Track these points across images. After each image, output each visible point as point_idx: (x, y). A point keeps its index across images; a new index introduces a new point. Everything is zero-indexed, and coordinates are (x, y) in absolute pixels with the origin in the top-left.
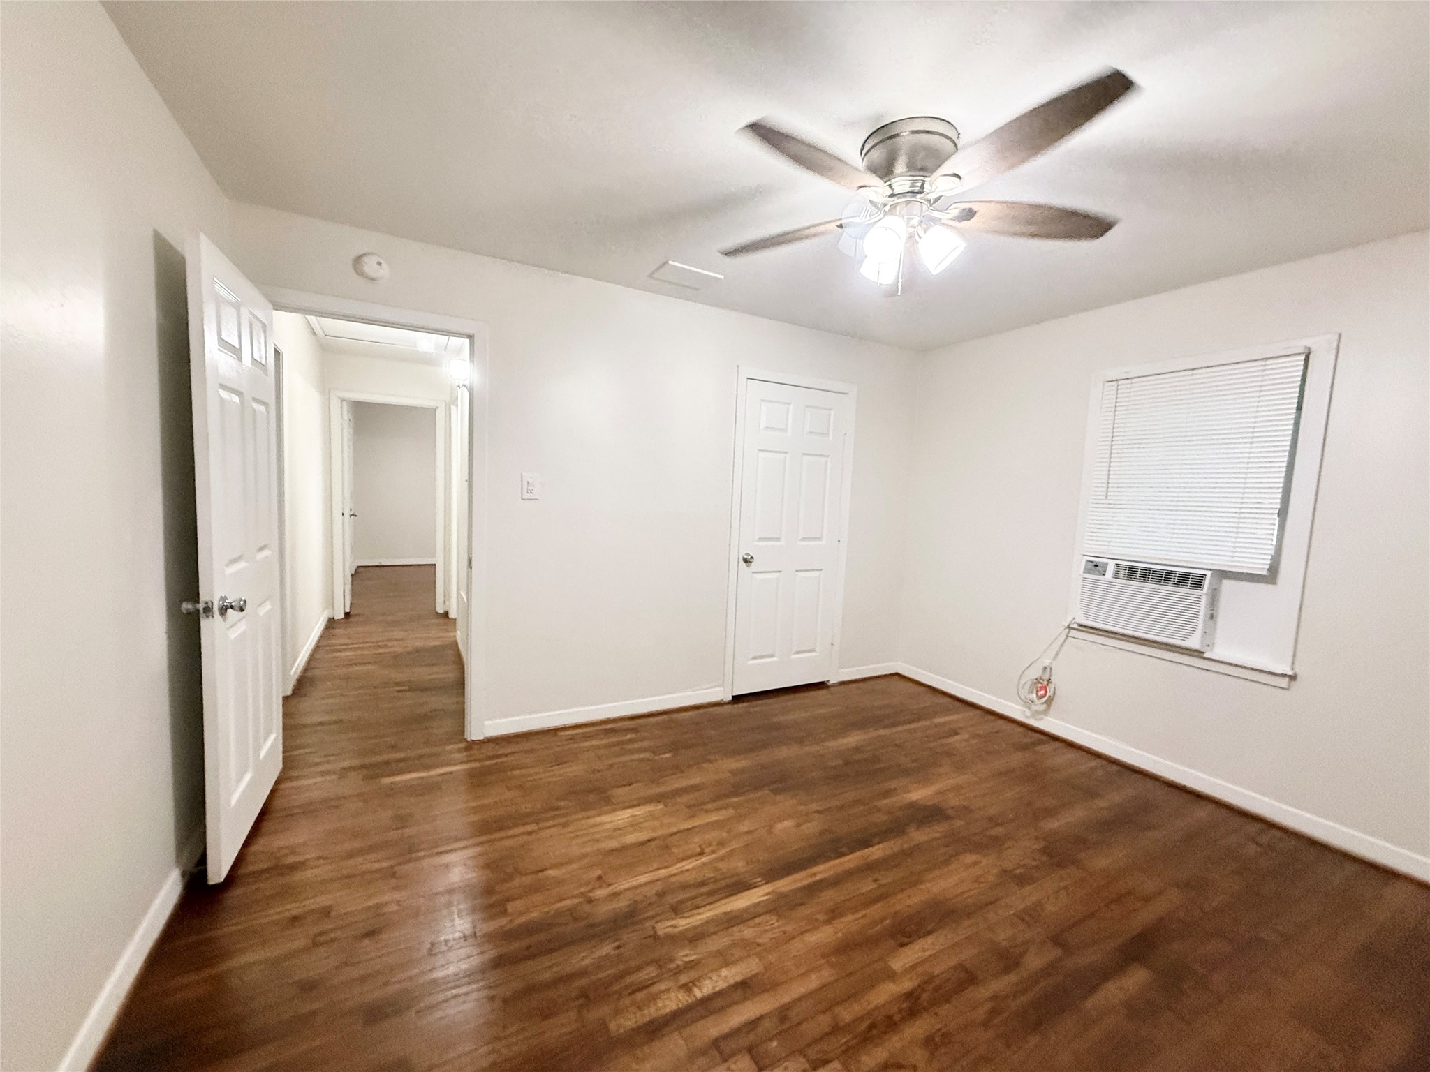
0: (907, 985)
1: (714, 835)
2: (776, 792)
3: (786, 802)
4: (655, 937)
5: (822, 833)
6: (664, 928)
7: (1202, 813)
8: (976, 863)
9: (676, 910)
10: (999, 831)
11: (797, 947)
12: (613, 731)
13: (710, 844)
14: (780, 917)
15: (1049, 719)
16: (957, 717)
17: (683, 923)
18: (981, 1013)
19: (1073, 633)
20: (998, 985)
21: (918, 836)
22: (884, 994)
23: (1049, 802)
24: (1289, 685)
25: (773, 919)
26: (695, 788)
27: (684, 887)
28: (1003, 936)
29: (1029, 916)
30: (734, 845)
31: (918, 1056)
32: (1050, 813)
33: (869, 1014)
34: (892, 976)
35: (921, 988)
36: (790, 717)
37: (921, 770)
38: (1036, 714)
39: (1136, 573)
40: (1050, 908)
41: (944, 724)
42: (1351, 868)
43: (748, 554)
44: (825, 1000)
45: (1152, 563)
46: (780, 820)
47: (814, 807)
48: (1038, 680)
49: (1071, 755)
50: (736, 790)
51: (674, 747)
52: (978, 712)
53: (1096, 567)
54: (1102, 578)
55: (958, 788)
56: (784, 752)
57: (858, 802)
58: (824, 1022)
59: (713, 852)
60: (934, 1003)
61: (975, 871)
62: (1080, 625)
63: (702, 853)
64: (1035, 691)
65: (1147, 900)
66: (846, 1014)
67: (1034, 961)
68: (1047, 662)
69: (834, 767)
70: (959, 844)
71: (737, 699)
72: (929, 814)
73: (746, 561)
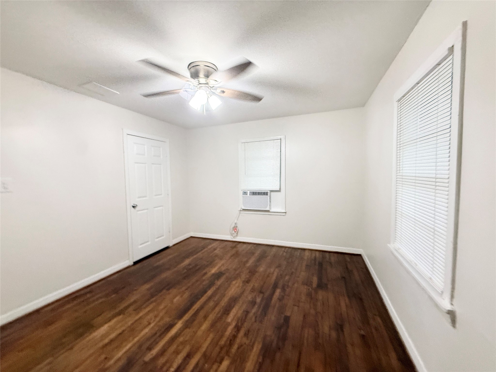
0: (234, 324)
1: (151, 315)
2: (168, 289)
3: (174, 291)
4: (146, 363)
5: (191, 295)
6: (148, 357)
7: (274, 250)
8: (236, 283)
9: (150, 349)
10: (237, 272)
11: (200, 333)
12: (76, 297)
13: (151, 319)
14: (189, 328)
15: (238, 237)
16: (215, 244)
17: (154, 352)
18: (253, 319)
19: (241, 212)
20: (254, 311)
21: (219, 283)
22: (230, 330)
23: (245, 260)
24: (285, 214)
25: (188, 330)
26: (135, 302)
27: (148, 339)
28: (250, 298)
29: (253, 290)
30: (161, 314)
31: (245, 340)
32: (247, 261)
33: (228, 338)
34: (229, 324)
35: (238, 322)
36: (161, 262)
37: (211, 263)
38: (234, 237)
39: (254, 193)
40: (256, 285)
41: (211, 248)
42: (299, 251)
43: (134, 204)
44: (215, 343)
45: (263, 190)
46: (174, 298)
47: (184, 288)
48: (234, 228)
49: (245, 246)
50: (152, 296)
51: (116, 291)
52: (219, 241)
53: (245, 193)
54: (246, 196)
55: (223, 265)
56: (164, 275)
57: (197, 281)
58: (217, 349)
59: (154, 321)
60: (242, 324)
61: (237, 285)
62: (243, 209)
63: (149, 324)
64: (233, 230)
65: (273, 273)
66: (222, 342)
67: (258, 300)
68: (236, 221)
69: (185, 273)
70: (229, 280)
71: (135, 263)
72: (219, 275)
73: (133, 207)
